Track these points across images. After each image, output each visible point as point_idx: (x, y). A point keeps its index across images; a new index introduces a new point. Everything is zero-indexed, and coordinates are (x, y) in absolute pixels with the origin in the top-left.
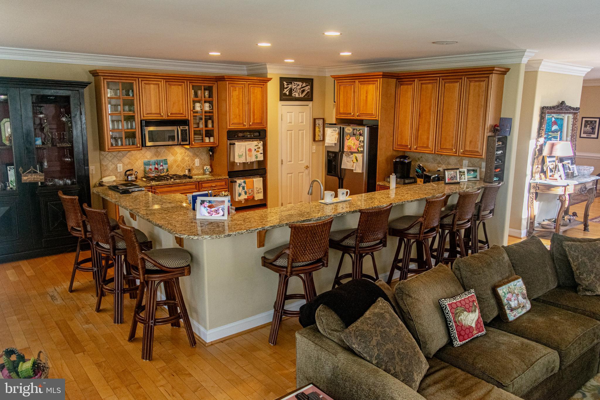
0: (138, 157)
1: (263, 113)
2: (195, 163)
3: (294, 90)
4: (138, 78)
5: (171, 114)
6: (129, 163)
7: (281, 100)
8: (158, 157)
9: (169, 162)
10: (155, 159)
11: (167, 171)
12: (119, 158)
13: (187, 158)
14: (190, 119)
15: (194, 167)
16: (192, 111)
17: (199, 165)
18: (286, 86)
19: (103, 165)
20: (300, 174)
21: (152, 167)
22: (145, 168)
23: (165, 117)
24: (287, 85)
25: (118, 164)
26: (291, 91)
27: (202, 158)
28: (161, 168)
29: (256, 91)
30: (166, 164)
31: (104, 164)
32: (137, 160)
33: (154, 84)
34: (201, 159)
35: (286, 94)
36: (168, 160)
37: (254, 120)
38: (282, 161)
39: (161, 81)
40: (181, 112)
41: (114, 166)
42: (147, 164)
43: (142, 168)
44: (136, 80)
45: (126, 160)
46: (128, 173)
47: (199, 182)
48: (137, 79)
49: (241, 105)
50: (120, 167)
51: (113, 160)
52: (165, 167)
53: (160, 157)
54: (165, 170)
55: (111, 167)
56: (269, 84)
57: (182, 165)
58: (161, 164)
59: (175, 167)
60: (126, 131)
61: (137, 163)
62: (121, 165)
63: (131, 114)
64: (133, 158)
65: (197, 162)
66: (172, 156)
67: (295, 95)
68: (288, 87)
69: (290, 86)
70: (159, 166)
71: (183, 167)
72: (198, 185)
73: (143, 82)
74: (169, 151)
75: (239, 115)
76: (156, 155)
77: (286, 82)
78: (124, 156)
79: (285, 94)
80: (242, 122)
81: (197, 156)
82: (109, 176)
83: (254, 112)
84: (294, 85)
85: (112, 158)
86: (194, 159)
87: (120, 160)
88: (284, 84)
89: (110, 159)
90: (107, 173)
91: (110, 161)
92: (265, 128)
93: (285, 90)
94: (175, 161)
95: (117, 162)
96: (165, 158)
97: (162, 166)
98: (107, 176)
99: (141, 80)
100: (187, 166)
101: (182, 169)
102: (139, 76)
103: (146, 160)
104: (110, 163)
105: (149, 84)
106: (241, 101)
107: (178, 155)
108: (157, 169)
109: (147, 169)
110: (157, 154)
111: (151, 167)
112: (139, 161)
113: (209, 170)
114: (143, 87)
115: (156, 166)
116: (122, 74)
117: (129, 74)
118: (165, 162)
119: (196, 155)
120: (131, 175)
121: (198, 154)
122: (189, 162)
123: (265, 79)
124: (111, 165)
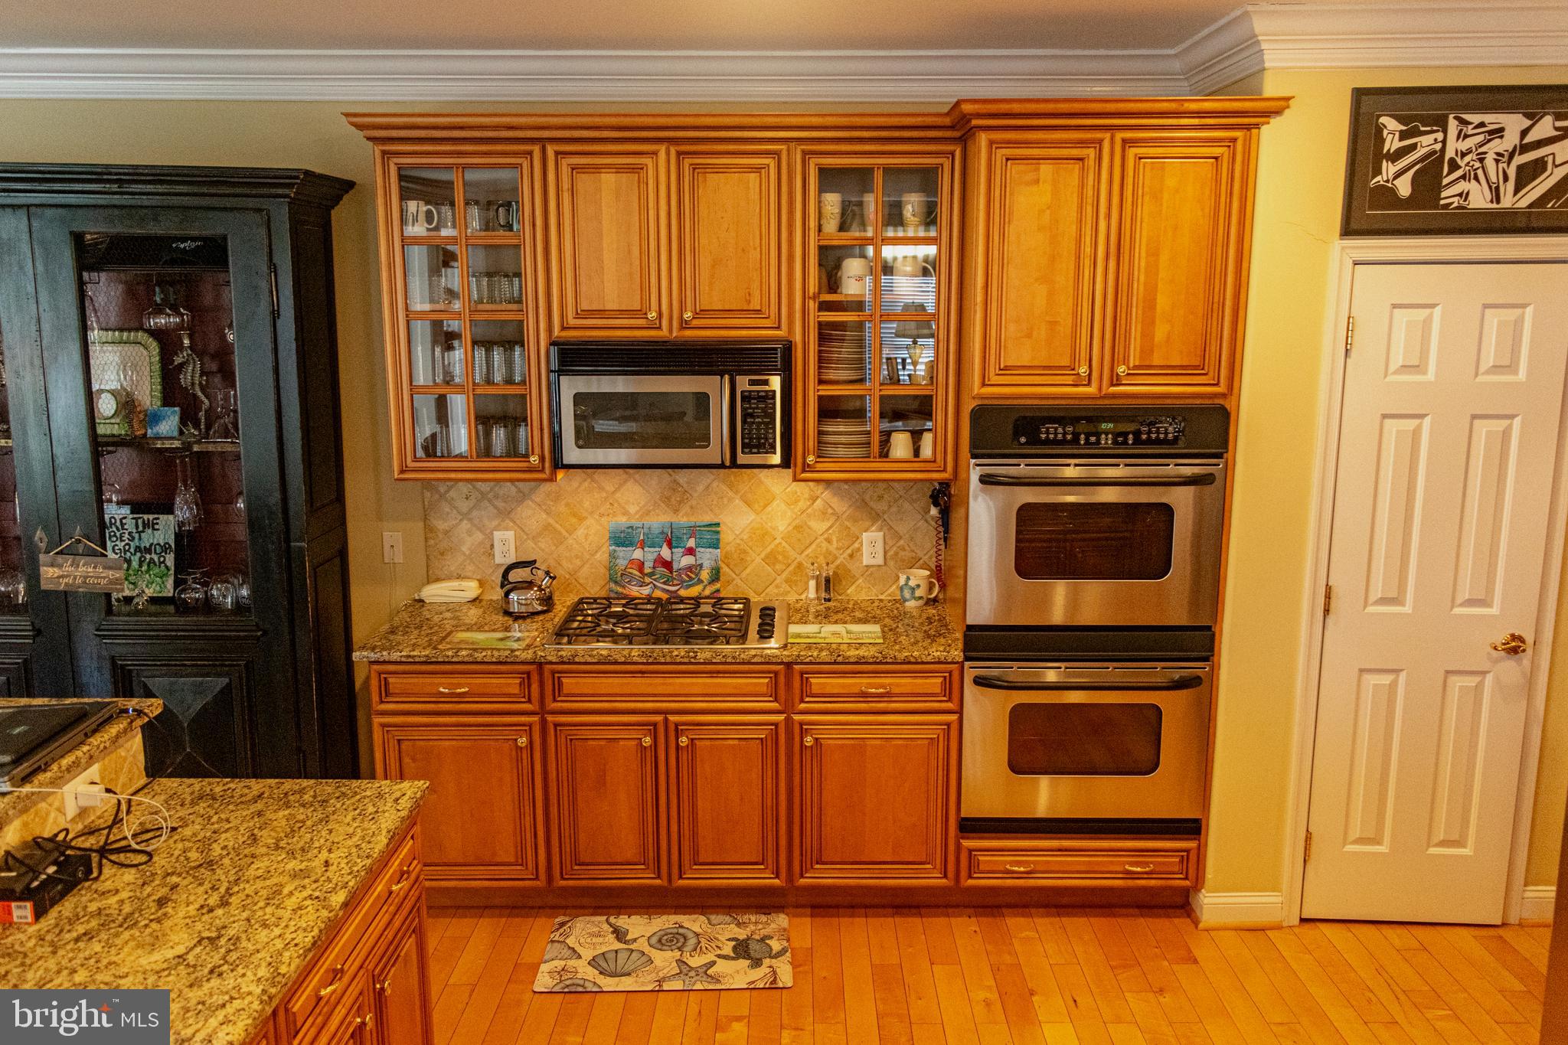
0: (587, 504)
1: (1212, 309)
2: (859, 550)
3: (1454, 166)
4: (542, 142)
5: (697, 315)
6: (547, 527)
7: (1348, 230)
8: (676, 511)
9: (727, 536)
10: (659, 520)
11: (716, 575)
12: (500, 504)
13: (819, 526)
14: (798, 338)
15: (853, 567)
16: (814, 298)
17: (880, 560)
18: (1392, 144)
19: (431, 530)
20: (1457, 682)
21: (648, 556)
22: (613, 556)
23: (668, 332)
24: (1403, 136)
25: (497, 528)
26: (1430, 174)
27: (902, 529)
28: (687, 561)
29: (1171, 182)
30: (715, 545)
31: (441, 525)
32: (582, 519)
33: (619, 169)
34: (894, 535)
35: (1392, 192)
36: (722, 528)
37: (1147, 350)
38: (1328, 596)
39: (655, 153)
40: (755, 305)
41: (479, 536)
42: (622, 539)
43: (602, 556)
44: (531, 153)
45: (532, 515)
46: (515, 576)
47: (789, 665)
48: (536, 149)
49: (1067, 265)
50: (504, 542)
51: (475, 513)
52: (707, 558)
53: (686, 509)
54: (705, 575)
55: (468, 540)
56: (1271, 136)
57: (793, 554)
58: (691, 543)
59: (756, 560)
60: (479, 391)
61: (580, 532)
62: (510, 535)
63: (506, 313)
64: (562, 508)
65: (871, 545)
66: (745, 508)
67: (1464, 195)
68: (1414, 147)
69: (1426, 143)
70: (679, 551)
71: (800, 566)
72: (782, 679)
73: (565, 163)
74: (731, 487)
75: (1053, 324)
76: (666, 500)
77: (1400, 119)
78: (523, 497)
79: (1386, 195)
80: (1066, 362)
81: (876, 517)
82: (459, 577)
83: (1150, 304)
84: (1462, 136)
85: (471, 503)
86: (854, 529)
87: (505, 514)
88: (1379, 130)
89: (464, 506)
90: (452, 564)
91: (465, 516)
92: (1224, 396)
93: (1389, 169)
94: (762, 535)
95: (495, 523)
96: (708, 518)
97: (691, 552)
98: (449, 578)
99: (557, 153)
100: (822, 560)
101: (794, 573)
102: (546, 134)
103: (622, 521)
104: (465, 525)
105: (597, 169)
106: (1068, 246)
107: (778, 506)
108: (668, 565)
109: (622, 563)
110: (674, 498)
111: (638, 554)
112: (590, 521)
113: (918, 593)
114: (566, 185)
115: (666, 553)
116: (462, 128)
117: (496, 127)
118: (711, 536)
119: (868, 511)
120: (529, 585)
121: (880, 507)
122: (828, 540)
123: (1248, 106)
124: (469, 533)
